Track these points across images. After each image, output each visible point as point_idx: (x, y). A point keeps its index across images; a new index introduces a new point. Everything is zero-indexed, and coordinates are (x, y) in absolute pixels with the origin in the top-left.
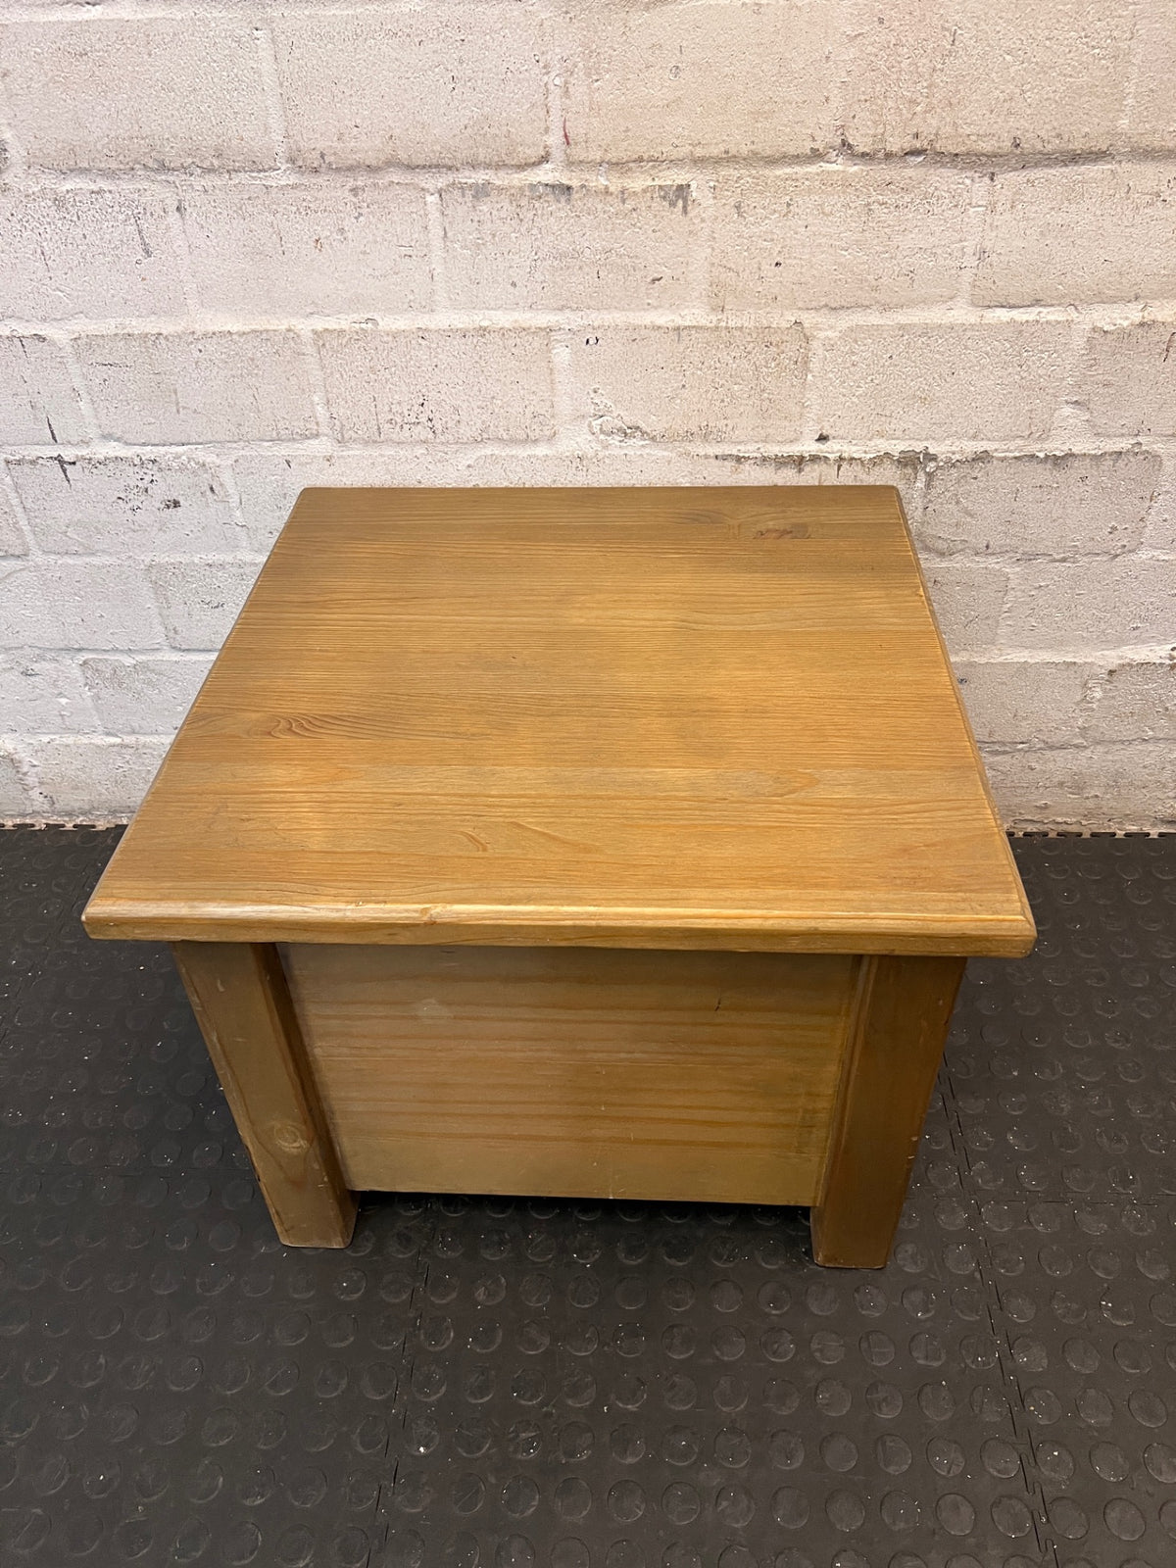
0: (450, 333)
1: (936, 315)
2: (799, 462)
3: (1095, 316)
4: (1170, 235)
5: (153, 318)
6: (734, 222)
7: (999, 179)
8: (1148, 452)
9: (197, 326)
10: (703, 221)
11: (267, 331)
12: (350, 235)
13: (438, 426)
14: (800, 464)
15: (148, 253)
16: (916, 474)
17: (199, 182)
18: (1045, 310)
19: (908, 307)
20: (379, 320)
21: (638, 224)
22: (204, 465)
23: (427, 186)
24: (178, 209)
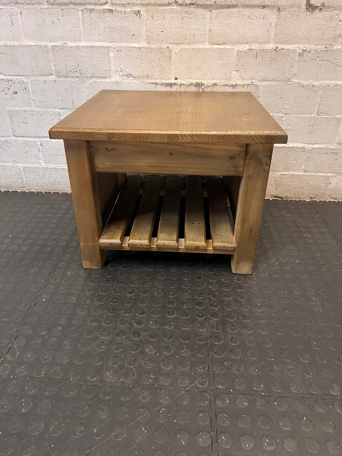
0: (84, 47)
1: (201, 46)
2: (171, 85)
3: (238, 47)
4: (254, 27)
5: (13, 41)
6: (151, 20)
7: (212, 11)
8: (255, 85)
9: (23, 44)
10: (144, 20)
11: (40, 45)
12: (61, 21)
13: (82, 73)
14: (171, 86)
15: (13, 24)
16: (199, 89)
17: (25, 7)
18: (226, 46)
19: (194, 44)
20: (67, 43)
21: (129, 20)
22: (24, 82)
23: (79, 9)
24: (20, 13)
